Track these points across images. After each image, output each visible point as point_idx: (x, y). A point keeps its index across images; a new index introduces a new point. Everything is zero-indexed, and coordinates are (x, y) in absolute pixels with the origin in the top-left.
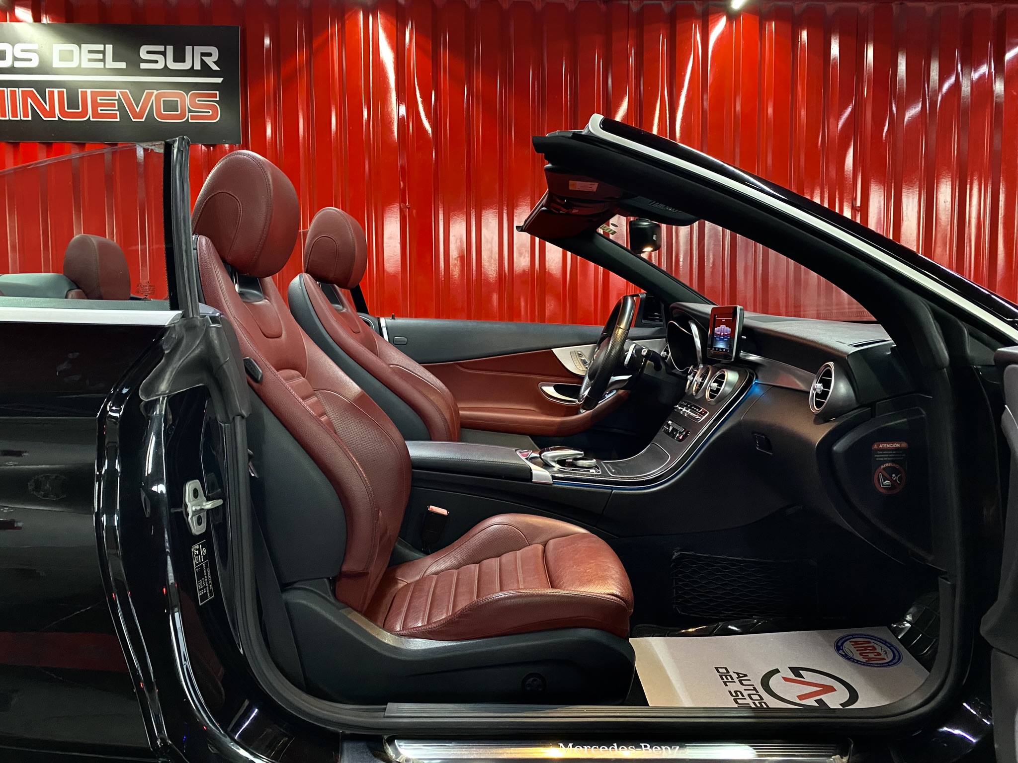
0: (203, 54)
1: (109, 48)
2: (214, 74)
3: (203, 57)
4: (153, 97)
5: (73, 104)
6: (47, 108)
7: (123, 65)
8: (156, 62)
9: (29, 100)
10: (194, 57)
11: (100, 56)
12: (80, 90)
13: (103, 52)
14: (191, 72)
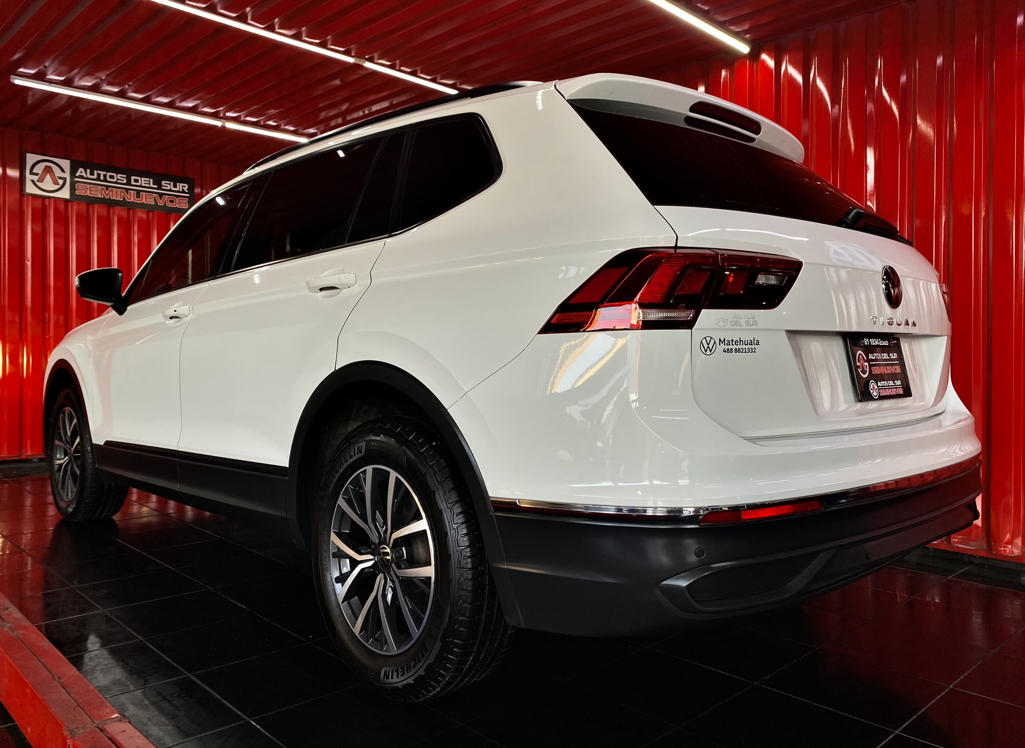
0: (183, 186)
1: (151, 180)
2: (186, 193)
3: (184, 188)
4: (166, 198)
5: (138, 196)
6: (129, 197)
7: (156, 186)
8: (167, 187)
9: (122, 194)
10: (180, 186)
11: (148, 182)
12: (141, 193)
13: (149, 181)
14: (179, 192)
